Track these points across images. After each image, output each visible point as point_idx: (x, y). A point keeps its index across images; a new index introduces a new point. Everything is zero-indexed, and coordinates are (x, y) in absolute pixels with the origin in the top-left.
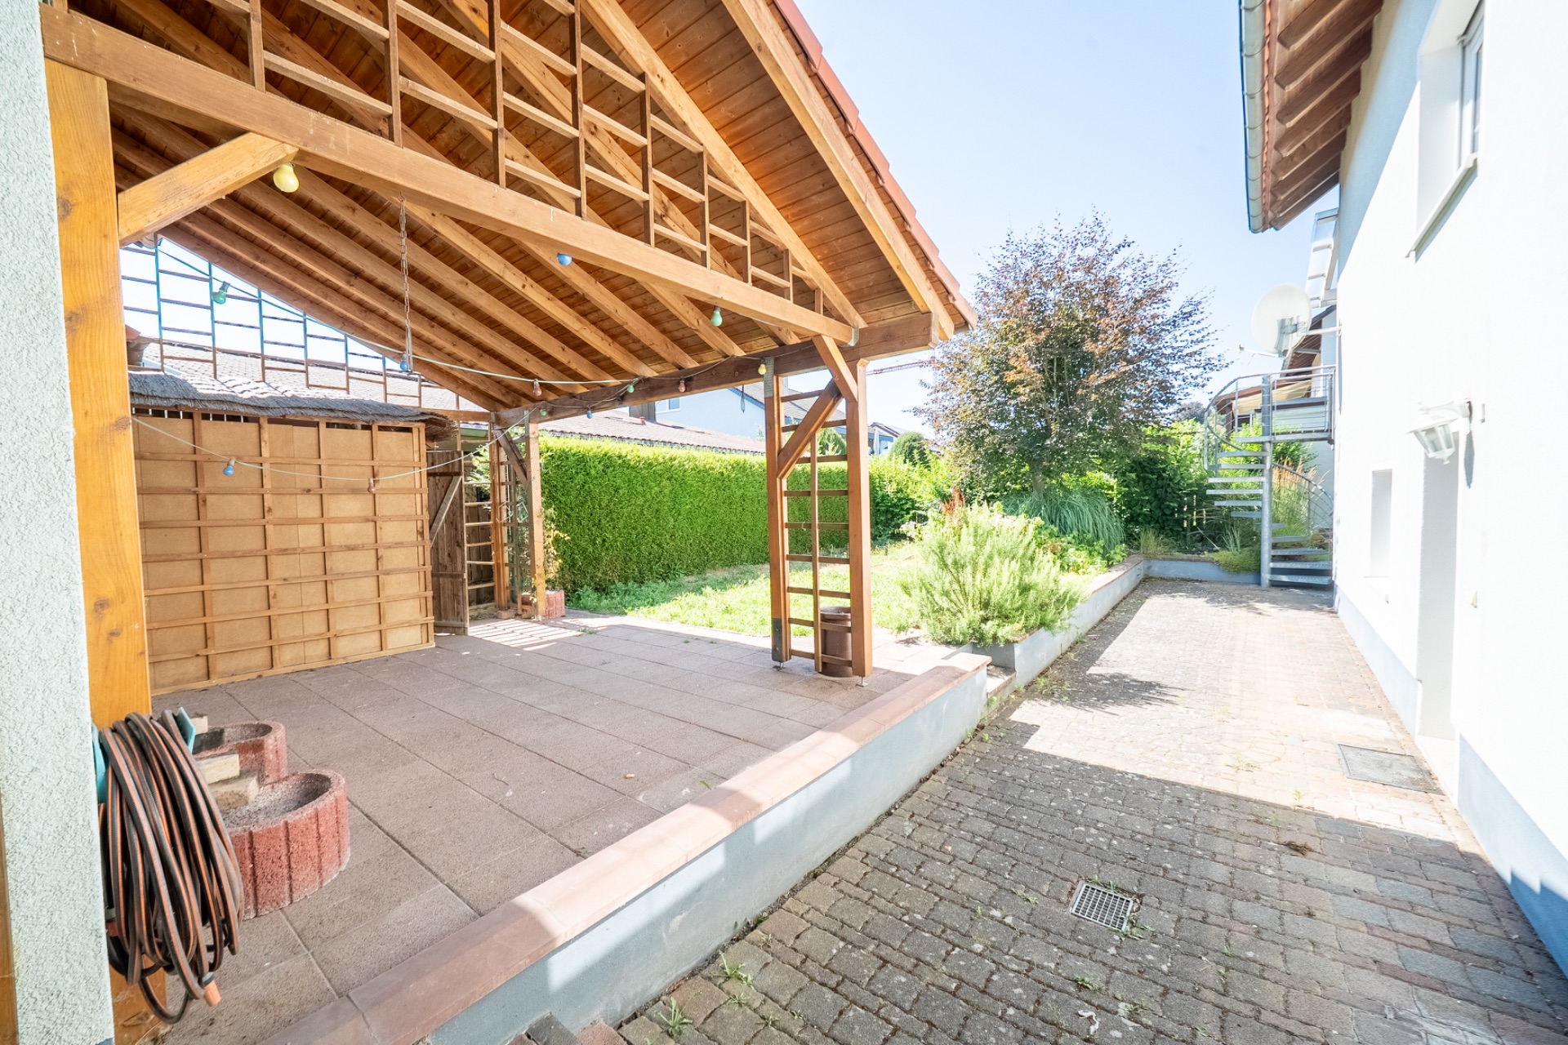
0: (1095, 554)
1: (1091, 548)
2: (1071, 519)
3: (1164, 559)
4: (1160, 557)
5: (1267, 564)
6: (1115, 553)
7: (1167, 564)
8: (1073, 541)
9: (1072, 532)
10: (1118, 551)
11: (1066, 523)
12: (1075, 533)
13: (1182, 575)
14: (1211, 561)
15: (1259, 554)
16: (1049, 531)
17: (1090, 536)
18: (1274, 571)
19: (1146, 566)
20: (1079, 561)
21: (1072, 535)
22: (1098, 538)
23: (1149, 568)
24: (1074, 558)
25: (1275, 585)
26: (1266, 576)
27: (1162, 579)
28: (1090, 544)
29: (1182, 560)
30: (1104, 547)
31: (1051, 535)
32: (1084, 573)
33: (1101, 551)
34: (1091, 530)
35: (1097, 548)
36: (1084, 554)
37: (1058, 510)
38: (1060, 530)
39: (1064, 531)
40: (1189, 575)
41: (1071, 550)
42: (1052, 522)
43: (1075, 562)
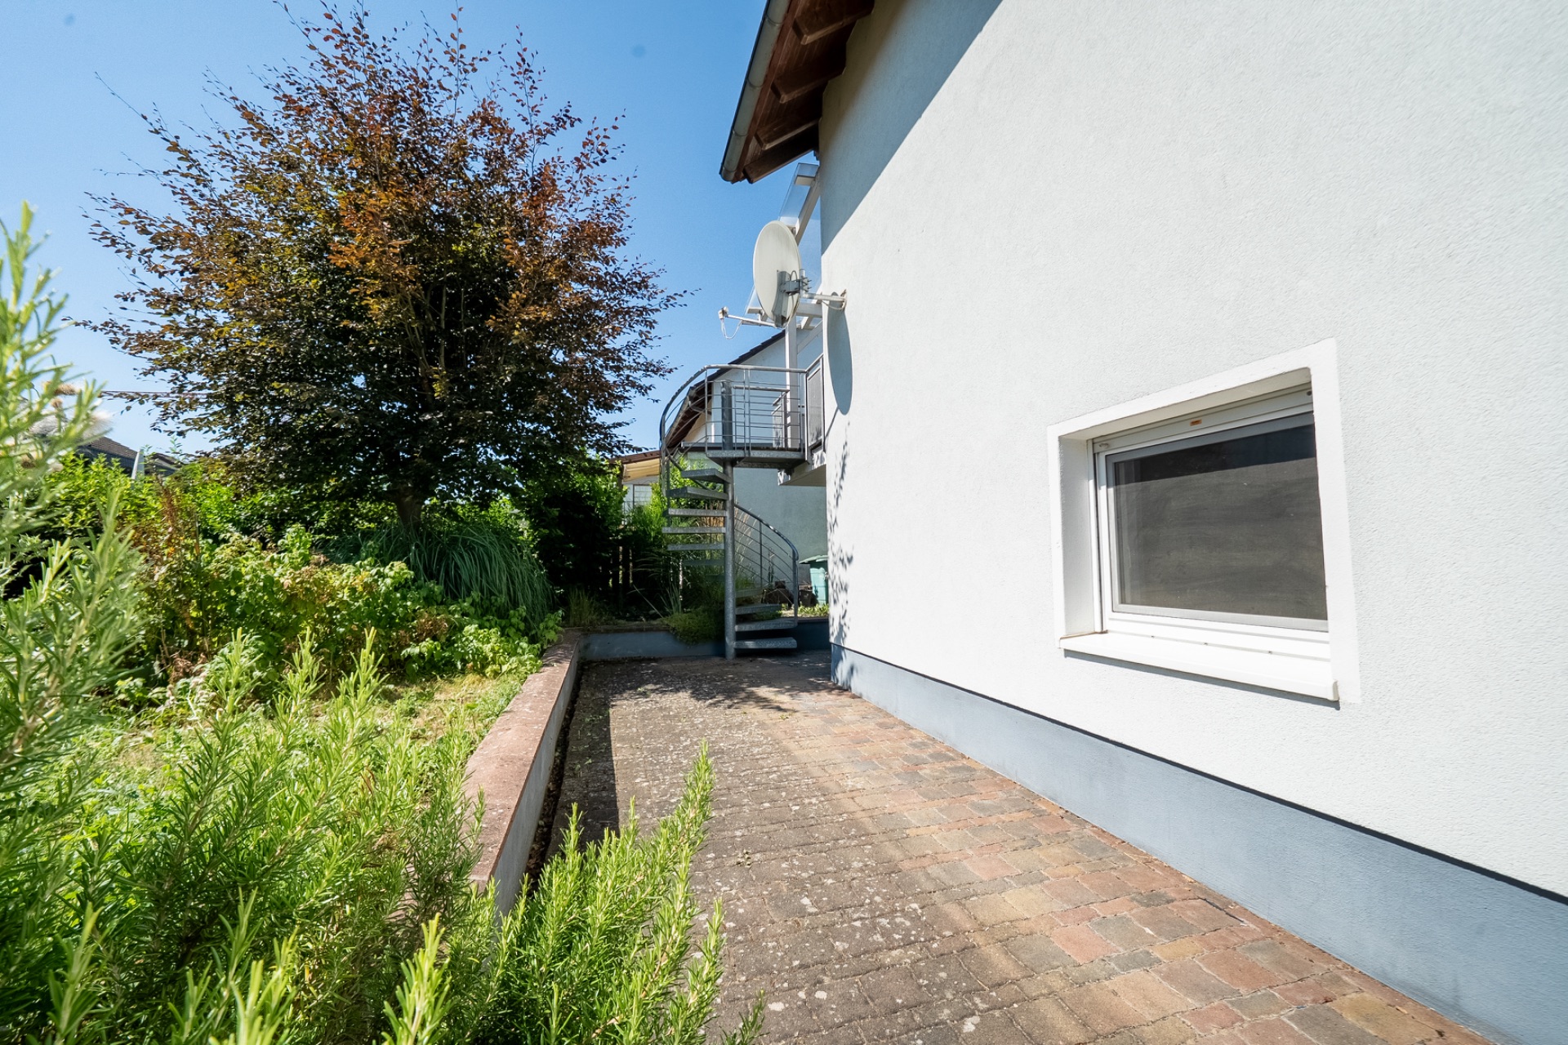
0: (512, 631)
1: (504, 623)
2: (467, 568)
3: (607, 632)
4: (602, 628)
5: (732, 627)
6: (547, 628)
7: (610, 638)
8: (472, 610)
9: (469, 595)
10: (551, 624)
11: (458, 576)
12: (475, 594)
13: (630, 653)
14: (667, 630)
15: (721, 613)
16: (424, 593)
17: (503, 599)
18: (741, 636)
19: (582, 644)
20: (487, 648)
21: (469, 600)
22: (515, 604)
23: (586, 647)
24: (475, 644)
25: (742, 654)
26: (731, 643)
27: (605, 662)
28: (502, 614)
29: (631, 631)
30: (525, 620)
31: (429, 601)
32: (496, 674)
33: (522, 626)
34: (504, 589)
35: (514, 620)
36: (494, 634)
37: (443, 555)
38: (447, 591)
39: (454, 592)
40: (640, 652)
41: (470, 629)
42: (431, 576)
43: (478, 651)
